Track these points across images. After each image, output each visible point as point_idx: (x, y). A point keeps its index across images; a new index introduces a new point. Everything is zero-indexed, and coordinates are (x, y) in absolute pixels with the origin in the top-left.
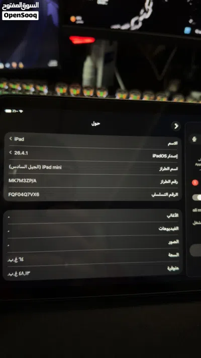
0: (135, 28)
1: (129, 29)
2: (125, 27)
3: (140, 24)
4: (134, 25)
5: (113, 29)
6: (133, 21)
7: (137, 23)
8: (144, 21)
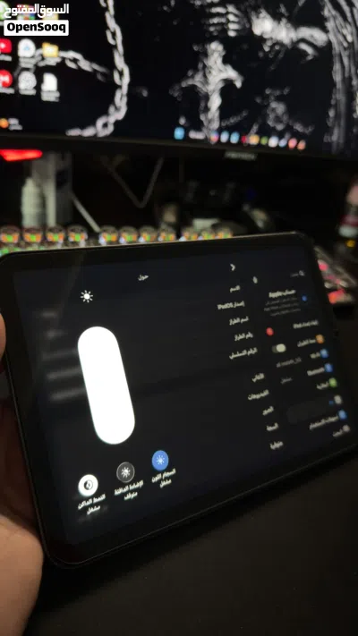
0: (103, 133)
1: (95, 136)
2: (89, 132)
3: (111, 129)
4: (102, 128)
5: (71, 136)
6: (100, 122)
7: (105, 125)
8: (117, 123)
